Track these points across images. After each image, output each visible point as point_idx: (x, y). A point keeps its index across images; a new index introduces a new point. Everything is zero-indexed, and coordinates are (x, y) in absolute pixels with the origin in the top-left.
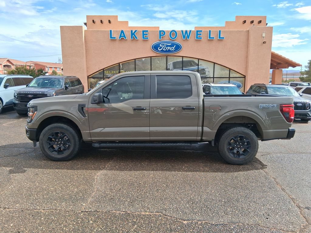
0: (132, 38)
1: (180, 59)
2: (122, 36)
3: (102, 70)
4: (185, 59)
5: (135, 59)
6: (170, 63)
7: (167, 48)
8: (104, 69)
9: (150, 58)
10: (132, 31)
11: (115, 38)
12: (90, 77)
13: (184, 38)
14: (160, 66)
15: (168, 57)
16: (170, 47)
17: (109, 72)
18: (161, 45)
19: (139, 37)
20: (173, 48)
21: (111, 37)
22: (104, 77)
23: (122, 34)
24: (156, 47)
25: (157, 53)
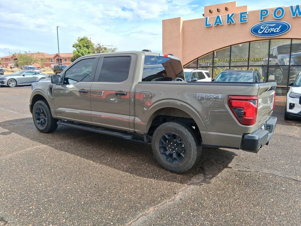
0: (228, 23)
1: (288, 42)
2: (218, 22)
3: (196, 60)
4: (294, 42)
5: (231, 46)
6: (274, 48)
7: (269, 30)
8: (199, 58)
9: (249, 43)
10: (228, 15)
11: (210, 25)
12: (185, 67)
13: (294, 15)
14: (261, 52)
15: (271, 40)
16: (274, 29)
17: (203, 61)
18: (262, 27)
19: (237, 20)
20: (278, 29)
21: (206, 25)
22: (197, 66)
23: (218, 19)
24: (255, 30)
25: (257, 37)
